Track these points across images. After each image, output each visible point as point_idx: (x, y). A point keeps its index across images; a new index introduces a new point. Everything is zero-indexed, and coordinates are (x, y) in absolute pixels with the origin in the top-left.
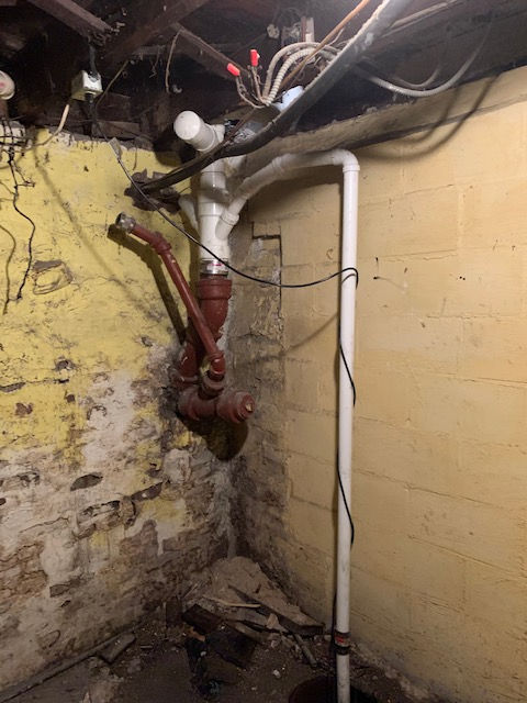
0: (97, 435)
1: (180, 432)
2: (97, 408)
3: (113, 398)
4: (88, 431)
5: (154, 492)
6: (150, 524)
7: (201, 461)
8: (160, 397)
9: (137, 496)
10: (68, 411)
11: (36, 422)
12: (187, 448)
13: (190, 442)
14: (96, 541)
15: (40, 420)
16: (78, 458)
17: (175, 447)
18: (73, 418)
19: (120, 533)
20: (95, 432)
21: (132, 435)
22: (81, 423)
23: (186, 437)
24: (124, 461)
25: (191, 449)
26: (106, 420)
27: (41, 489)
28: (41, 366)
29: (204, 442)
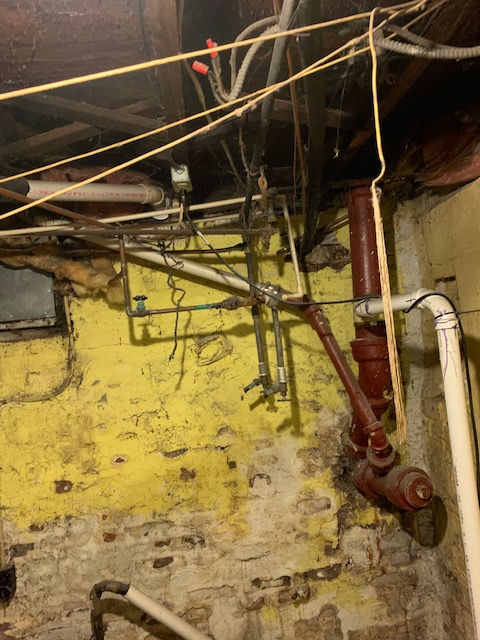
0: (262, 503)
1: (363, 507)
2: (261, 476)
3: (276, 466)
4: (251, 499)
5: (332, 573)
6: (330, 609)
7: (393, 544)
8: (334, 467)
9: (309, 575)
10: (231, 477)
11: (199, 486)
12: (373, 526)
13: (377, 521)
14: (267, 616)
15: (204, 486)
16: (243, 526)
17: (356, 524)
18: (236, 485)
19: (294, 613)
20: (260, 500)
21: (302, 506)
22: (244, 490)
23: (371, 514)
24: (294, 534)
25: (379, 529)
26: (270, 489)
27: (207, 553)
28: (203, 433)
29: (397, 521)
